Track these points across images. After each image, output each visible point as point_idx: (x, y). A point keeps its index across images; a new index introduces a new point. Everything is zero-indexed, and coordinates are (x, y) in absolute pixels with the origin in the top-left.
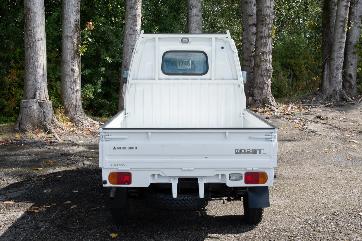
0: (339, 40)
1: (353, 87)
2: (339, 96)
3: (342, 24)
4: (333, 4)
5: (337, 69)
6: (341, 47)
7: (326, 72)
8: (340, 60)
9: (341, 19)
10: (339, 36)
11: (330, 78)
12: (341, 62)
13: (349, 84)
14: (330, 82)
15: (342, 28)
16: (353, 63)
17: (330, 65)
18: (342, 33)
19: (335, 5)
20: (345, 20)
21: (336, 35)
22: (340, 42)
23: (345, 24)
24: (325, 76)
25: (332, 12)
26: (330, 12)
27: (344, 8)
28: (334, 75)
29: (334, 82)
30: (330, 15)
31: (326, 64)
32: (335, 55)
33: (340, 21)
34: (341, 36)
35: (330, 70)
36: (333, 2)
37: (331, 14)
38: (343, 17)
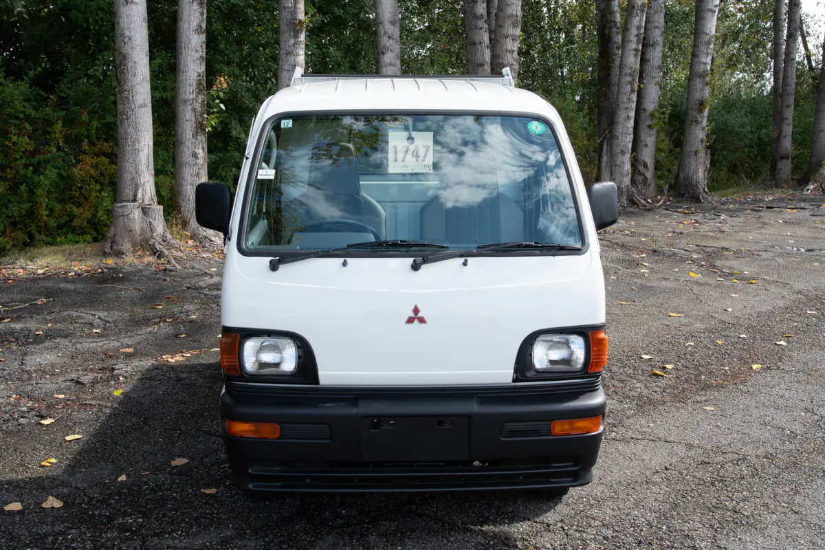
0: (625, 106)
1: (648, 183)
2: (625, 198)
3: (629, 79)
4: (615, 46)
5: (623, 153)
6: (628, 117)
7: (605, 158)
8: (626, 138)
9: (629, 71)
10: (625, 98)
11: (611, 167)
12: (629, 142)
13: (642, 178)
14: (611, 174)
15: (630, 85)
16: (648, 143)
17: (611, 146)
18: (630, 94)
19: (618, 48)
20: (634, 72)
21: (620, 96)
22: (626, 109)
23: (634, 80)
24: (603, 165)
25: (613, 59)
26: (610, 60)
27: (633, 52)
28: (618, 163)
29: (618, 175)
30: (611, 65)
31: (605, 144)
32: (619, 130)
33: (626, 75)
34: (629, 99)
35: (612, 155)
36: (615, 42)
37: (611, 62)
38: (631, 68)
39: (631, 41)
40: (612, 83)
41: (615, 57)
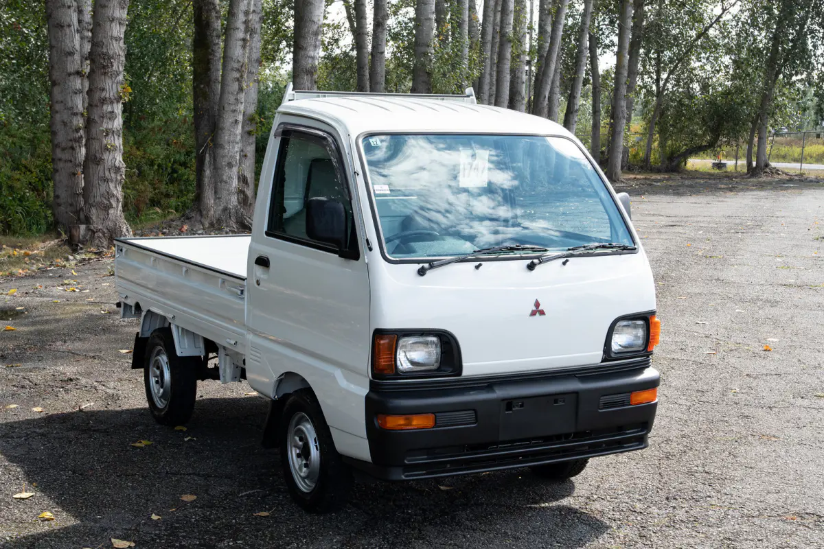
0: (232, 107)
1: (249, 202)
2: (235, 221)
3: (237, 75)
4: (215, 34)
5: (230, 165)
6: (236, 121)
7: (208, 172)
8: (234, 147)
9: (236, 65)
10: (232, 99)
11: (216, 183)
12: (237, 152)
13: (242, 196)
14: (216, 192)
15: (237, 83)
16: (248, 155)
17: (214, 159)
18: (238, 93)
19: (218, 37)
20: (242, 67)
21: (226, 96)
22: (234, 111)
23: (242, 76)
24: (206, 180)
25: (213, 50)
26: (209, 50)
27: (240, 43)
28: (224, 178)
29: (225, 193)
30: (210, 57)
31: (207, 155)
32: (225, 137)
33: (232, 70)
34: (237, 99)
35: (216, 169)
36: (214, 30)
37: (210, 54)
38: (239, 62)
39: (238, 29)
40: (213, 79)
41: (215, 48)
